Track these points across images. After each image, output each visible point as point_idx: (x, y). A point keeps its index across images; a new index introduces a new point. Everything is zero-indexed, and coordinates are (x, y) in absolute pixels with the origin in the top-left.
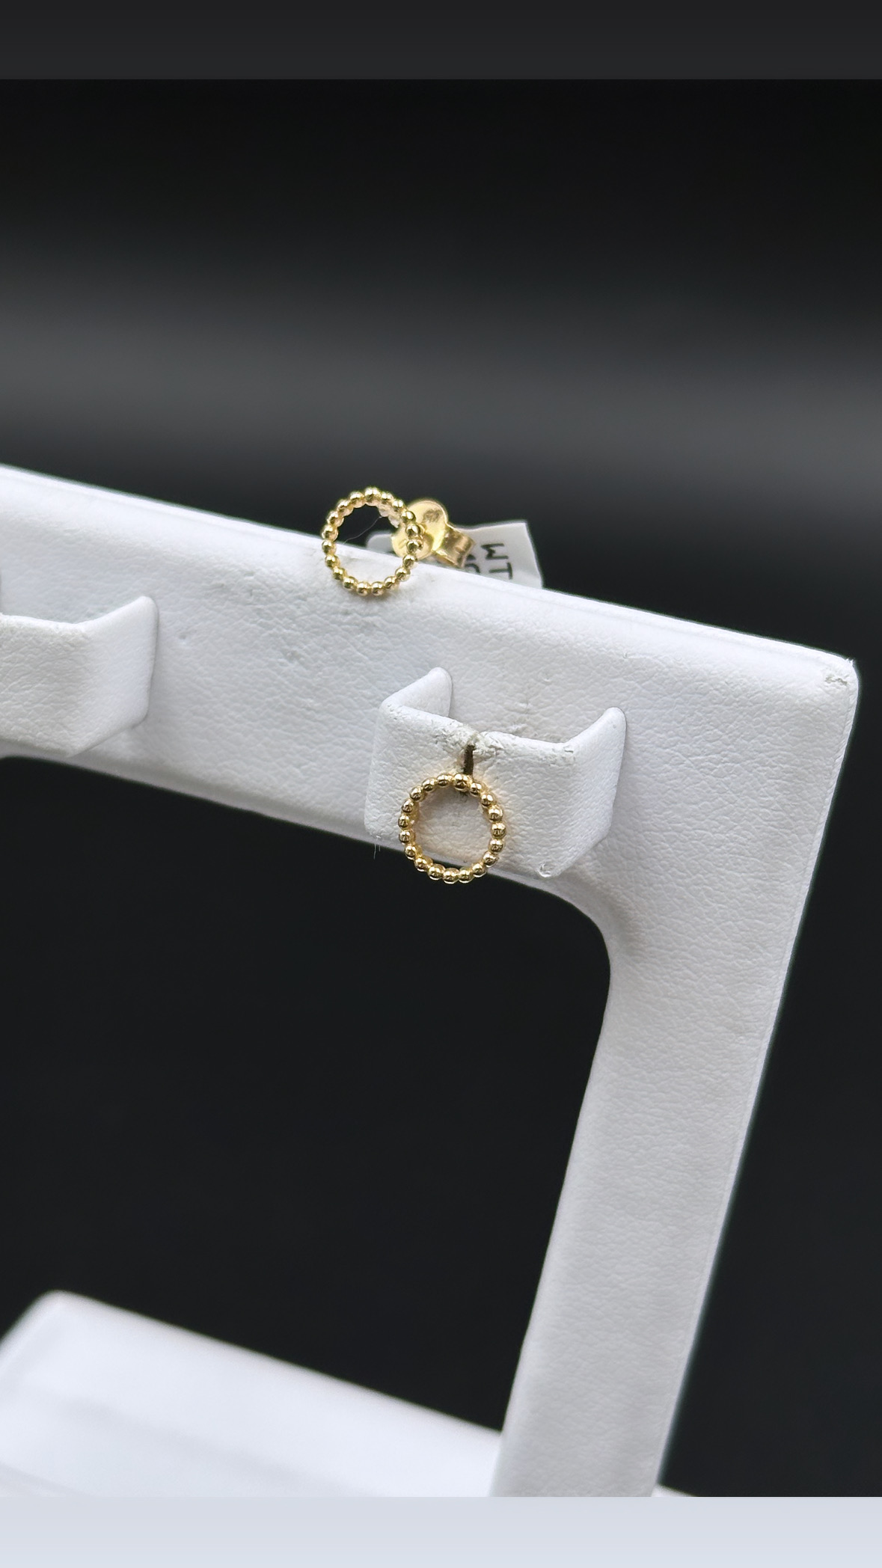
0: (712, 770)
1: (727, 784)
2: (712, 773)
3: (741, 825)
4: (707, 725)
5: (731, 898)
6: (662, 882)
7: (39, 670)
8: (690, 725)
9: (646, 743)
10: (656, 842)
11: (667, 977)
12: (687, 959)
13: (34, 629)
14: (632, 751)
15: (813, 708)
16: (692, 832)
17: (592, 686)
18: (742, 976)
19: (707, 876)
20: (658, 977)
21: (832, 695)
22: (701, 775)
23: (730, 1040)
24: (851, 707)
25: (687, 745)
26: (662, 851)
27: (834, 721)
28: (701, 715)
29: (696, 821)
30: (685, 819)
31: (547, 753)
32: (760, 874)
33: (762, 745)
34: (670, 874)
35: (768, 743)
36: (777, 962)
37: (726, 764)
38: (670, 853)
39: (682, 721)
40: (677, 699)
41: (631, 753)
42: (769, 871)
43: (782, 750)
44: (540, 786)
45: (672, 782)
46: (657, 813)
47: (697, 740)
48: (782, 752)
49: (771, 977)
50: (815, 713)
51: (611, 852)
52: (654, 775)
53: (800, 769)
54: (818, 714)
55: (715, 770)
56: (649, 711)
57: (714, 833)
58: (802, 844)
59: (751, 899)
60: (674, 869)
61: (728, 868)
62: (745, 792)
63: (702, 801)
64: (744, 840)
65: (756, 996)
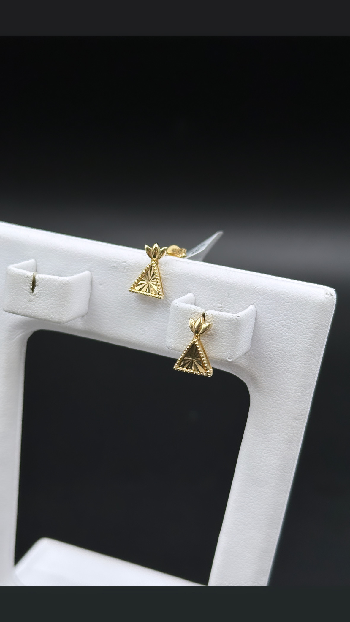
1: (292, 330)
2: (286, 327)
3: (297, 345)
4: (285, 310)
5: (293, 371)
6: (269, 367)
7: (52, 293)
8: (279, 310)
9: (263, 317)
10: (267, 352)
11: (271, 400)
12: (278, 393)
13: (51, 279)
14: (258, 320)
15: (321, 303)
16: (279, 348)
17: (244, 298)
18: (297, 399)
19: (284, 364)
20: (268, 400)
21: (328, 299)
22: (282, 328)
23: (293, 422)
24: (334, 304)
25: (277, 317)
26: (269, 355)
27: (328, 308)
28: (282, 307)
29: (280, 344)
30: (277, 344)
31: (231, 317)
32: (303, 362)
33: (303, 317)
34: (271, 363)
35: (306, 316)
36: (309, 394)
37: (292, 324)
38: (272, 356)
39: (276, 309)
40: (275, 301)
41: (257, 321)
42: (306, 361)
43: (311, 318)
44: (228, 328)
45: (272, 331)
46: (267, 342)
47: (281, 316)
48: (311, 319)
49: (307, 400)
50: (322, 305)
51: (251, 356)
52: (266, 328)
53: (317, 325)
54: (323, 305)
55: (288, 326)
56: (264, 306)
57: (287, 348)
58: (318, 352)
59: (300, 371)
62: (298, 333)
63: (283, 337)
65: (302, 406)
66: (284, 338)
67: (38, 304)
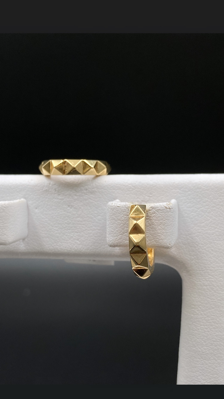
0: (207, 211)
60: (200, 245)
61: (217, 241)
64: (220, 231)
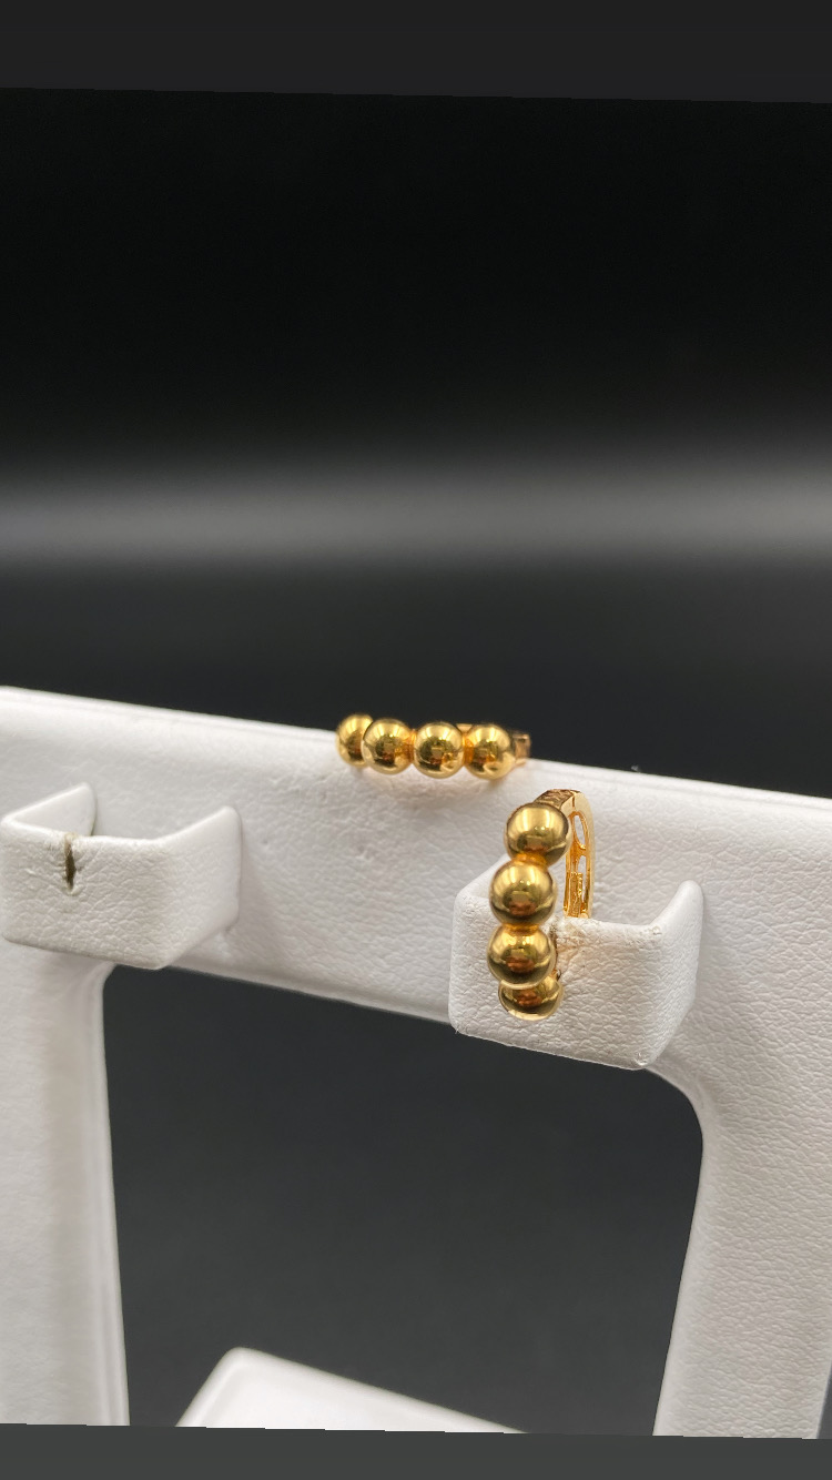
0: (797, 937)
1: (815, 950)
2: (798, 940)
4: (789, 892)
6: (753, 1053)
7: (121, 887)
8: (770, 893)
9: (725, 914)
10: (745, 1012)
11: (764, 1146)
12: (786, 1127)
16: (781, 1001)
17: (666, 861)
19: (800, 1044)
22: (785, 943)
25: (767, 914)
26: (751, 1021)
28: (781, 882)
34: (761, 1043)
38: (759, 1023)
39: (762, 890)
40: (757, 867)
41: (711, 925)
45: (755, 952)
46: (742, 984)
47: (779, 908)
52: (737, 946)
55: (802, 937)
63: (789, 969)
66: (796, 971)
67: (88, 920)
